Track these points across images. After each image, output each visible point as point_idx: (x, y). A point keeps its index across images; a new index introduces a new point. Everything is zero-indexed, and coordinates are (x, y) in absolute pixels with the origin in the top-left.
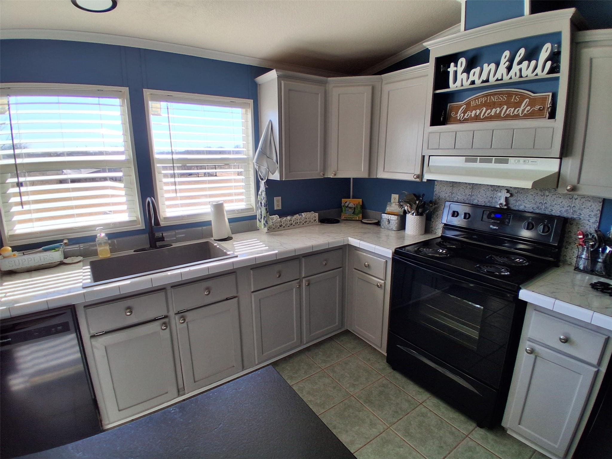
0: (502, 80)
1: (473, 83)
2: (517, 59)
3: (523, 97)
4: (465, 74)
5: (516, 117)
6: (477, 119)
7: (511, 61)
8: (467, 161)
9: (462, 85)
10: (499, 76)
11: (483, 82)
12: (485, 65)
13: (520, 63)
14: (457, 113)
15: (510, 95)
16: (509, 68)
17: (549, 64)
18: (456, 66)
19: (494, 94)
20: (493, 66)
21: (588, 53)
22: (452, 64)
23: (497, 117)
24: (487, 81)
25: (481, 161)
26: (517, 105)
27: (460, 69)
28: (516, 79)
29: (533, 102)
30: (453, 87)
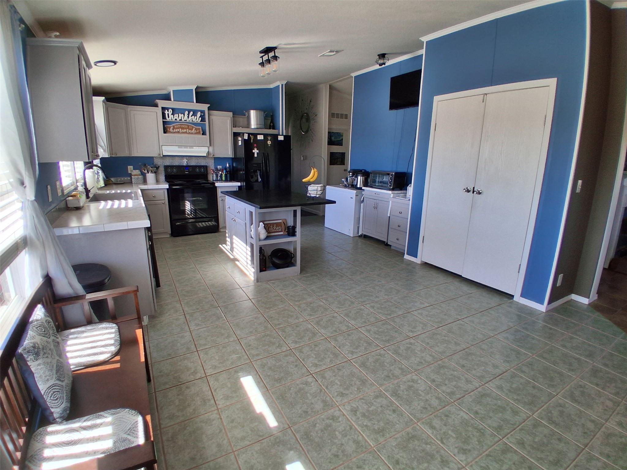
0: (186, 121)
1: (176, 119)
2: (190, 115)
3: (193, 127)
4: (172, 116)
5: (192, 133)
6: (178, 132)
7: (188, 114)
8: (179, 148)
9: (172, 120)
10: (185, 119)
11: (180, 120)
12: (180, 114)
13: (191, 116)
14: (170, 129)
15: (188, 126)
16: (188, 117)
17: (200, 118)
18: (168, 111)
19: (183, 125)
20: (183, 115)
21: (212, 117)
22: (166, 111)
23: (186, 133)
24: (181, 120)
25: (184, 148)
26: (192, 130)
27: (170, 114)
28: (191, 121)
29: (196, 129)
30: (168, 119)
